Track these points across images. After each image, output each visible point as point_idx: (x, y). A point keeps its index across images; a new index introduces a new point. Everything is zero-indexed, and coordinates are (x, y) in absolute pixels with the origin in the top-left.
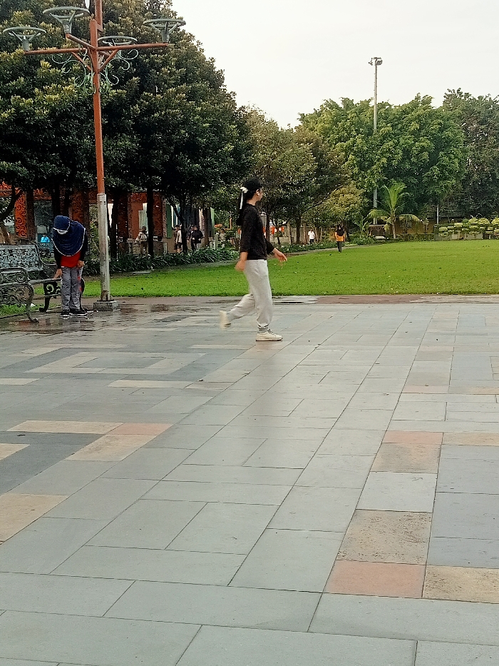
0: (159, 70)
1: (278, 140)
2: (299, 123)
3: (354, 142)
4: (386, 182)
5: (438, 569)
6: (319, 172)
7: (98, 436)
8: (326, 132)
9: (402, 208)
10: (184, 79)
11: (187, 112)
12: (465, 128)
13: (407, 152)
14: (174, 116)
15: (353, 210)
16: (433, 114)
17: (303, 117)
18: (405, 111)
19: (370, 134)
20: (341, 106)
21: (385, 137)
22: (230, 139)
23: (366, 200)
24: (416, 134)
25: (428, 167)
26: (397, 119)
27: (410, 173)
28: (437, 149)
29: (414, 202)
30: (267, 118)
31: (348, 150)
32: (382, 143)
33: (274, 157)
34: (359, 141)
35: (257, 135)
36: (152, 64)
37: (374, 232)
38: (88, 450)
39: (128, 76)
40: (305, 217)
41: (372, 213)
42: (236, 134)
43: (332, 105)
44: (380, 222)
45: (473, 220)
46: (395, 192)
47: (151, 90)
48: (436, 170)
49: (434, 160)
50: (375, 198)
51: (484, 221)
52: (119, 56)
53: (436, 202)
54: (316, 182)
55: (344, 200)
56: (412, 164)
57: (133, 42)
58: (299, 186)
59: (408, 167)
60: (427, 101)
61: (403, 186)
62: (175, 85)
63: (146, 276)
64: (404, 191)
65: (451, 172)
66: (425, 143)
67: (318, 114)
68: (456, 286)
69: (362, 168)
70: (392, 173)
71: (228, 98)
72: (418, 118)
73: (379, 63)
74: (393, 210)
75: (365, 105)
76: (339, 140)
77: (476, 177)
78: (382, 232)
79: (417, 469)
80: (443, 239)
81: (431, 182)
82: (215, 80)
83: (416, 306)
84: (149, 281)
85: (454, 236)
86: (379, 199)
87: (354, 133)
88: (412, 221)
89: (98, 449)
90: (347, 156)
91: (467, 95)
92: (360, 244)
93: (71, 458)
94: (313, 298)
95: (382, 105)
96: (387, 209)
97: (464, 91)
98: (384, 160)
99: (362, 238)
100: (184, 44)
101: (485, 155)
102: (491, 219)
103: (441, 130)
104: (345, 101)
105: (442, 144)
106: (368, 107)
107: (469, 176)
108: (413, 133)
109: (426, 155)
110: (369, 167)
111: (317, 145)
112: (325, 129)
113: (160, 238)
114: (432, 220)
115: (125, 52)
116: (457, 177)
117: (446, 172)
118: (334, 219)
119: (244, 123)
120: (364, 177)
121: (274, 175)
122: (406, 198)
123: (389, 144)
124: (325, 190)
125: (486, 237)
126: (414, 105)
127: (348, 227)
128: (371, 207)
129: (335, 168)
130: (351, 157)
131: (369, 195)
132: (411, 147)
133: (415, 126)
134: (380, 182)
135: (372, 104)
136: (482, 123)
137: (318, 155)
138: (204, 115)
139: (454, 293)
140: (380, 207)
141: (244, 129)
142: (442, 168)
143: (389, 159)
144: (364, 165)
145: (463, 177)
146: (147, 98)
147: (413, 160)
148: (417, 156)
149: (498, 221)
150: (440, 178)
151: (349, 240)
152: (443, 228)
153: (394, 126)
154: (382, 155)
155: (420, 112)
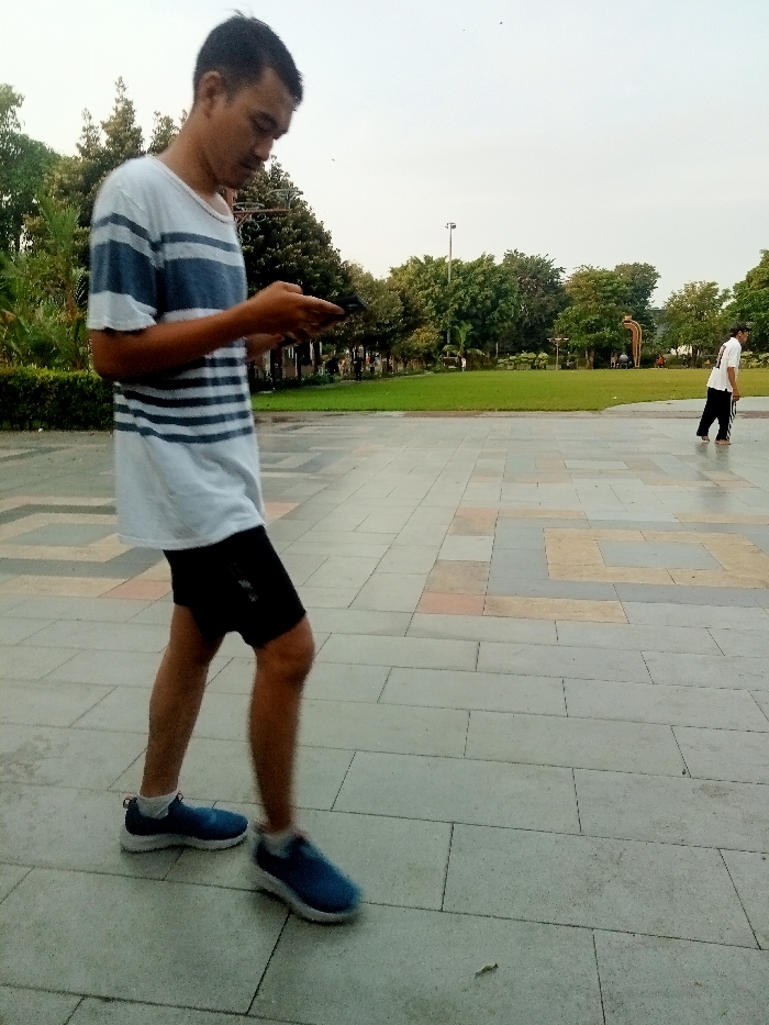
0: (279, 230)
1: (373, 287)
2: (390, 275)
3: (433, 291)
4: (457, 323)
6: (405, 314)
8: (411, 283)
9: (469, 344)
10: (300, 237)
11: (302, 265)
12: (520, 281)
13: (474, 300)
14: (292, 267)
15: (432, 345)
16: (495, 270)
17: (393, 271)
18: (472, 267)
19: (446, 283)
20: (423, 261)
21: (457, 288)
22: (337, 287)
23: (442, 337)
24: (482, 285)
25: (489, 313)
26: (464, 272)
27: (476, 316)
28: (498, 297)
29: (477, 341)
30: (365, 271)
31: (428, 296)
32: (455, 292)
33: (370, 302)
34: (437, 290)
35: (357, 284)
36: (274, 224)
37: (449, 363)
39: (255, 235)
40: (394, 349)
41: (446, 347)
42: (340, 282)
43: (416, 261)
44: (452, 355)
45: (524, 354)
46: (465, 330)
47: (274, 246)
48: (496, 314)
49: (495, 306)
50: (449, 336)
51: (532, 355)
52: (250, 219)
53: (496, 340)
54: (403, 322)
55: (423, 337)
56: (478, 309)
57: (261, 208)
58: (390, 324)
59: (474, 311)
60: (491, 259)
61: (470, 327)
62: (292, 243)
63: (269, 396)
64: (472, 330)
65: (508, 316)
66: (489, 292)
67: (405, 268)
68: (510, 405)
69: (439, 311)
70: (461, 316)
71: (333, 256)
72: (484, 273)
73: (454, 227)
74: (462, 348)
75: (442, 262)
76: (421, 289)
77: (527, 320)
78: (453, 363)
80: (500, 369)
81: (493, 324)
82: (324, 239)
83: (480, 420)
84: (273, 399)
85: (509, 367)
86: (452, 336)
87: (433, 283)
88: (478, 355)
90: (427, 302)
91: (522, 255)
92: (436, 372)
94: (403, 413)
95: (456, 261)
96: (459, 345)
97: (520, 251)
98: (456, 306)
99: (438, 367)
100: (300, 209)
101: (535, 304)
102: (537, 353)
103: (502, 282)
104: (426, 257)
105: (502, 294)
106: (444, 262)
107: (521, 320)
108: (479, 284)
109: (488, 302)
110: (445, 311)
111: (404, 292)
112: (410, 280)
113: (280, 366)
114: (493, 353)
115: (254, 216)
116: (512, 320)
117: (504, 315)
118: (417, 352)
119: (347, 274)
120: (440, 319)
121: (369, 317)
122: (473, 335)
123: (461, 293)
124: (409, 328)
125: (533, 368)
126: (480, 262)
127: (428, 358)
128: (446, 343)
129: (417, 311)
130: (430, 302)
131: (443, 333)
132: (477, 295)
133: (481, 278)
134: (453, 323)
135: (447, 260)
136: (533, 277)
137: (405, 300)
138: (315, 267)
139: (509, 410)
140: (452, 343)
141: (347, 279)
142: (501, 312)
143: (460, 305)
144: (440, 308)
145: (517, 320)
146: (270, 253)
147: (479, 306)
148: (482, 303)
149: (543, 355)
150: (499, 321)
151: (428, 369)
152: (501, 361)
153: (464, 279)
154: (454, 301)
155: (485, 268)
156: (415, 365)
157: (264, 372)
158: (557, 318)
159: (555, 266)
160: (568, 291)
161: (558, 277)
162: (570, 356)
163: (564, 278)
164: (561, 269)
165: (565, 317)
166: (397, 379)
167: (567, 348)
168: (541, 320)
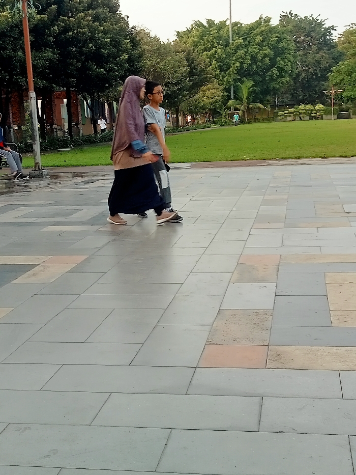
1: (161, 50)
2: (176, 38)
3: (216, 52)
4: (240, 80)
5: (277, 347)
6: (191, 74)
7: (34, 266)
8: (195, 45)
9: (251, 99)
10: (90, 7)
11: (93, 31)
12: (295, 41)
13: (254, 59)
14: (84, 33)
15: (217, 101)
16: (272, 30)
17: (178, 34)
18: (252, 28)
19: (227, 45)
20: (206, 24)
21: (238, 47)
22: (125, 51)
23: (226, 94)
24: (260, 45)
25: (269, 69)
26: (245, 34)
27: (256, 73)
28: (276, 56)
29: (258, 96)
30: (152, 35)
31: (211, 57)
32: (236, 52)
33: (158, 63)
34: (219, 50)
35: (146, 47)
38: (27, 276)
39: (48, 4)
40: (182, 105)
41: (230, 102)
42: (129, 46)
43: (199, 24)
44: (236, 109)
45: (302, 107)
46: (246, 87)
47: (66, 15)
48: (275, 71)
49: (273, 63)
50: (230, 92)
51: (309, 107)
53: (275, 94)
54: (189, 81)
55: (210, 93)
56: (258, 66)
58: (176, 84)
59: (255, 68)
60: (268, 20)
61: (252, 83)
62: (84, 11)
63: (68, 152)
64: (253, 86)
65: (285, 72)
66: (267, 51)
67: (189, 31)
68: (289, 153)
69: (222, 70)
70: (243, 73)
71: (123, 20)
72: (262, 33)
74: (245, 100)
75: (223, 24)
76: (205, 50)
77: (303, 75)
79: (263, 280)
80: (281, 121)
81: (272, 80)
82: (113, 7)
83: (262, 168)
84: (70, 155)
85: (289, 119)
86: (234, 92)
87: (216, 45)
88: (259, 108)
89: (34, 275)
90: (211, 62)
91: (296, 15)
92: (222, 126)
93: (15, 281)
94: (189, 164)
95: (236, 24)
96: (241, 100)
97: (294, 13)
98: (238, 64)
99: (223, 121)
101: (310, 59)
102: (314, 105)
103: (279, 41)
104: (209, 21)
105: (279, 52)
106: (225, 25)
107: (298, 75)
108: (258, 44)
109: (267, 60)
110: (227, 70)
111: (189, 53)
112: (195, 42)
113: (77, 125)
114: (273, 106)
116: (290, 75)
117: (282, 71)
118: (203, 108)
119: (135, 38)
120: (224, 77)
122: (254, 92)
123: (241, 52)
124: (196, 86)
125: (311, 118)
126: (258, 23)
127: (214, 114)
128: (229, 99)
129: (202, 71)
130: (214, 62)
131: (227, 90)
132: (256, 54)
133: (259, 38)
134: (235, 80)
135: (228, 23)
136: (307, 35)
137: (190, 61)
138: (105, 32)
139: (289, 159)
140: (236, 98)
141: (135, 43)
142: (279, 69)
143: (241, 63)
144: (223, 68)
145: (295, 76)
146: (63, 21)
147: (259, 63)
148: (261, 61)
149: (319, 106)
150: (278, 77)
151: (214, 123)
152: (280, 113)
153: (244, 39)
154: (236, 60)
155: (263, 29)
156: (201, 121)
157: (64, 131)
158: (331, 71)
159: (327, 25)
160: (340, 47)
161: (331, 34)
162: (344, 106)
163: (335, 35)
164: (333, 28)
165: (339, 71)
166: (186, 133)
167: (342, 98)
168: (316, 74)
